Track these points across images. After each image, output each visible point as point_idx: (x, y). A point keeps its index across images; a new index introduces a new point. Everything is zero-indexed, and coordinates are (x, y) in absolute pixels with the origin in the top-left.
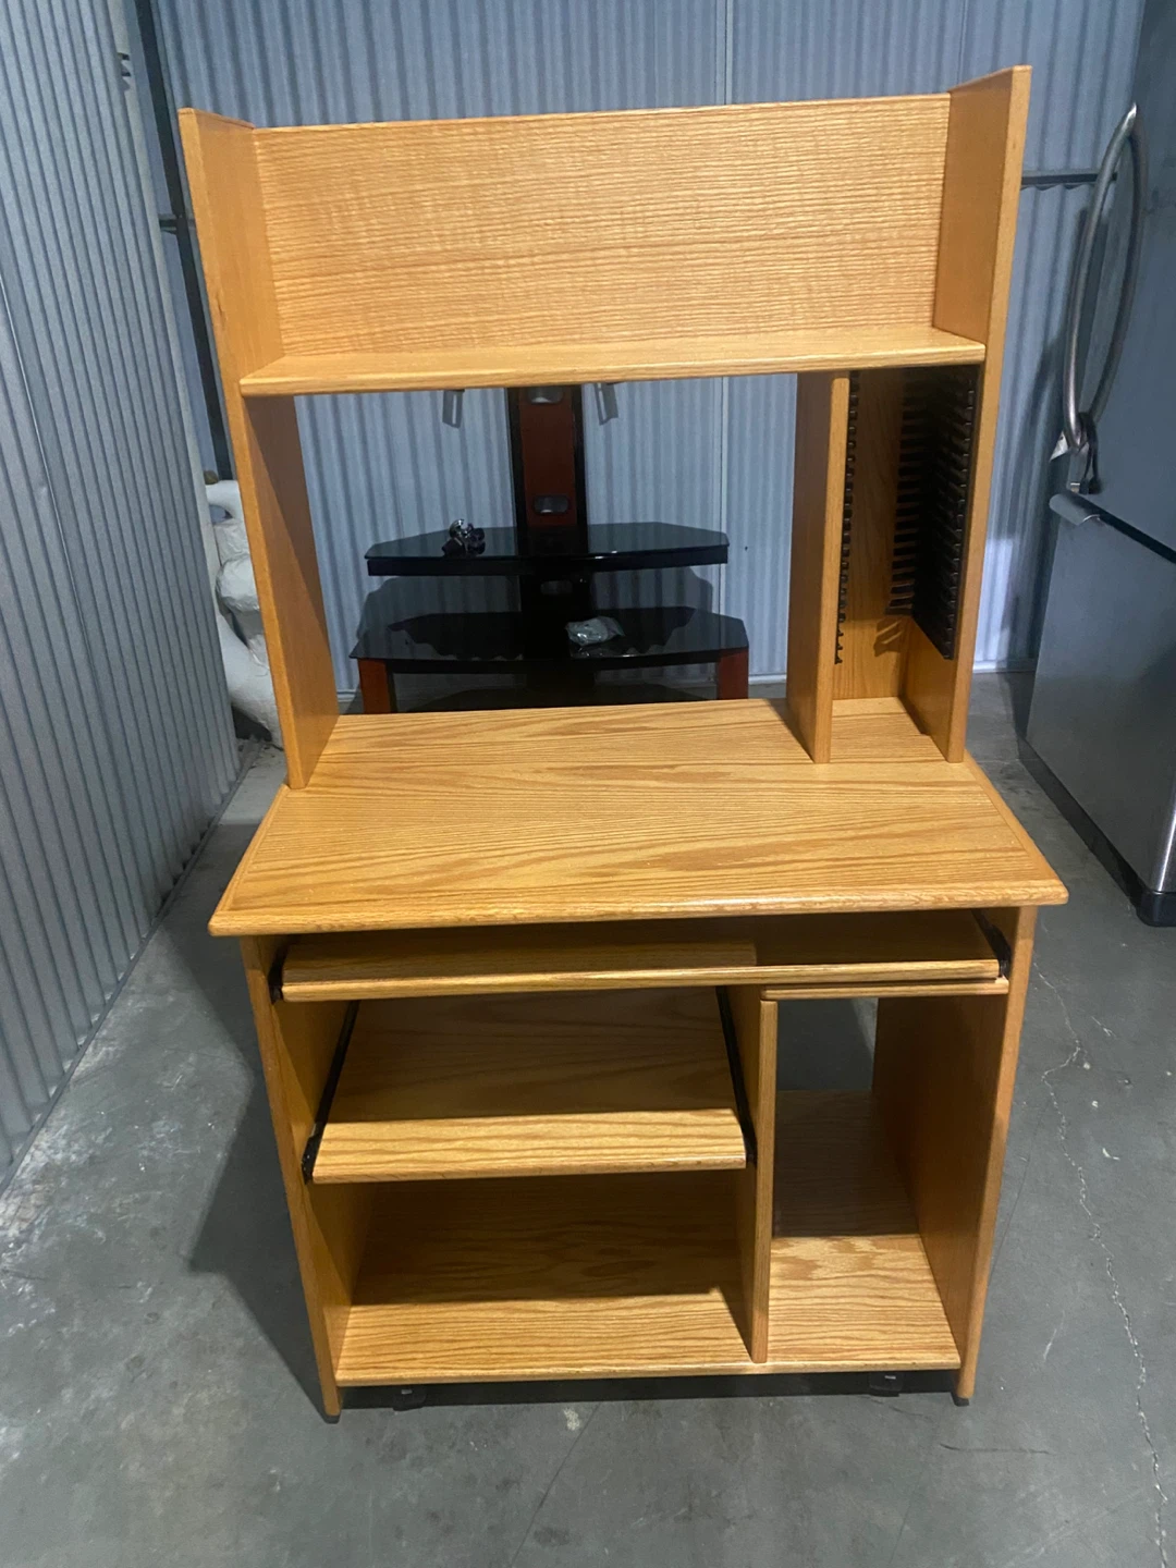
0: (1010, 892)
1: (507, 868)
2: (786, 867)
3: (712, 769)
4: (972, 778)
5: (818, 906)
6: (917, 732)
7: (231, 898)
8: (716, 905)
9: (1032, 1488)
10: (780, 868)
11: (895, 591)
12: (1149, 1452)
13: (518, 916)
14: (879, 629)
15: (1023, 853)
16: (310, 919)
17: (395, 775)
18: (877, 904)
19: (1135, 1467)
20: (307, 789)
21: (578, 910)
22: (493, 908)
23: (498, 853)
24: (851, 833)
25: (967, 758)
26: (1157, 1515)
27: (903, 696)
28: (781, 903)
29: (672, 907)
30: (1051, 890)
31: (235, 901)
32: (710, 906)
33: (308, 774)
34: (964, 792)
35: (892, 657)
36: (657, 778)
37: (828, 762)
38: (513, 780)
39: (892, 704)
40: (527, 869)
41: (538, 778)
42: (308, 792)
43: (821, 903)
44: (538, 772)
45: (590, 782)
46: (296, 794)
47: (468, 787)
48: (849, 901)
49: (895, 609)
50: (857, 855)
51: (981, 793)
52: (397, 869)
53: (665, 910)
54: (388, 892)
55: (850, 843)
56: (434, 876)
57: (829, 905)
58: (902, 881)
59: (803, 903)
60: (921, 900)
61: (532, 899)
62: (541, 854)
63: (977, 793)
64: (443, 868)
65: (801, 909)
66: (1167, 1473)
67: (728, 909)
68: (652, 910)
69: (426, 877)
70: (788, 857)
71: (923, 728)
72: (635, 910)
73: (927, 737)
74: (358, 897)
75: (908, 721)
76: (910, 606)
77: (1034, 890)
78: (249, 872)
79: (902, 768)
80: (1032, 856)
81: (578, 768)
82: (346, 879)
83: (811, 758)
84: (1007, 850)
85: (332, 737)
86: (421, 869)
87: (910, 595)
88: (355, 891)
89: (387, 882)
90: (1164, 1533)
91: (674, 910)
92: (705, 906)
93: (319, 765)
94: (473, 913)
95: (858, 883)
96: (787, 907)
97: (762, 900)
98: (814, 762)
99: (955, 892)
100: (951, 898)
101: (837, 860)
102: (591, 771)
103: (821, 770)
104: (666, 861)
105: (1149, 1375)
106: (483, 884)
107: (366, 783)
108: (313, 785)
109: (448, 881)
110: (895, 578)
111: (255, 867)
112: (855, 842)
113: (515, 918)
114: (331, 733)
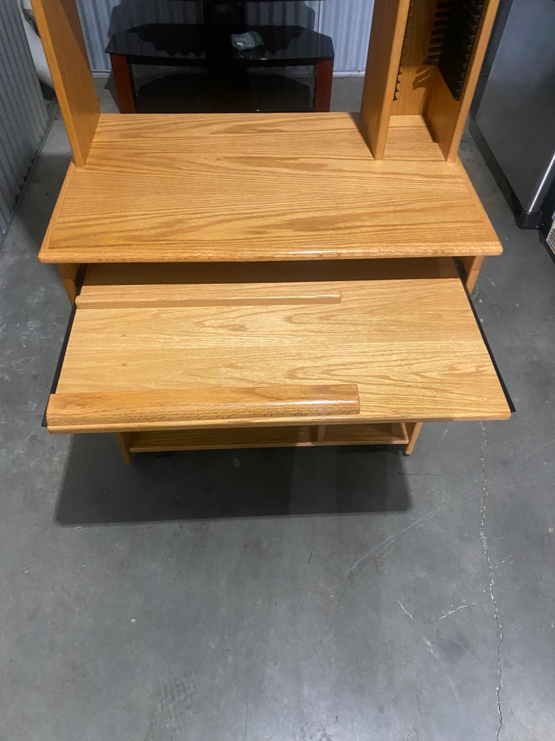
0: (474, 248)
1: (203, 226)
2: (357, 230)
3: (316, 161)
4: (459, 174)
5: (373, 255)
6: (431, 140)
7: (48, 242)
8: (319, 254)
9: (433, 490)
10: (353, 231)
11: (431, 50)
12: (482, 475)
13: (211, 258)
14: (418, 73)
15: (483, 224)
16: (95, 255)
17: (135, 159)
18: (404, 254)
19: (476, 481)
20: (86, 166)
21: (244, 255)
22: (197, 253)
23: (198, 216)
24: (392, 208)
25: (458, 159)
26: (483, 500)
27: (425, 115)
28: (353, 253)
29: (295, 255)
30: (495, 248)
31: (51, 243)
32: (316, 254)
33: (85, 156)
34: (454, 183)
35: (422, 91)
36: (287, 166)
37: (382, 159)
38: (205, 164)
39: (418, 120)
40: (215, 227)
41: (219, 164)
42: (87, 169)
43: (374, 253)
44: (219, 159)
45: (249, 168)
46: (79, 170)
47: (179, 169)
48: (390, 252)
49: (428, 62)
50: (395, 223)
51: (464, 183)
52: (141, 224)
53: (291, 256)
54: (137, 240)
55: (392, 215)
56: (163, 230)
57: (379, 254)
58: (418, 241)
59: (365, 253)
60: (427, 252)
61: (219, 248)
62: (223, 218)
63: (461, 183)
64: (167, 225)
65: (363, 256)
66: (489, 483)
67: (325, 256)
68: (283, 256)
69: (158, 231)
70: (358, 224)
71: (435, 138)
72: (275, 256)
73: (436, 144)
74: (121, 242)
75: (426, 132)
76: (437, 60)
77: (486, 248)
78: (58, 224)
79: (422, 165)
80: (487, 226)
81: (241, 158)
82: (113, 230)
83: (374, 157)
84: (474, 222)
85: (98, 129)
86: (155, 225)
87: (439, 53)
88: (119, 238)
89: (137, 233)
90: (484, 507)
91: (296, 256)
92: (313, 254)
93: (91, 150)
94: (186, 255)
95: (394, 241)
96: (356, 255)
97: (344, 251)
98: (375, 159)
99: (445, 248)
100: (443, 252)
101: (384, 226)
102: (248, 160)
103: (378, 165)
104: (291, 225)
105: (487, 443)
106: (190, 236)
107: (119, 163)
108: (89, 164)
109: (171, 233)
110: (432, 41)
111: (60, 221)
112: (395, 214)
113: (209, 258)
114: (96, 126)
